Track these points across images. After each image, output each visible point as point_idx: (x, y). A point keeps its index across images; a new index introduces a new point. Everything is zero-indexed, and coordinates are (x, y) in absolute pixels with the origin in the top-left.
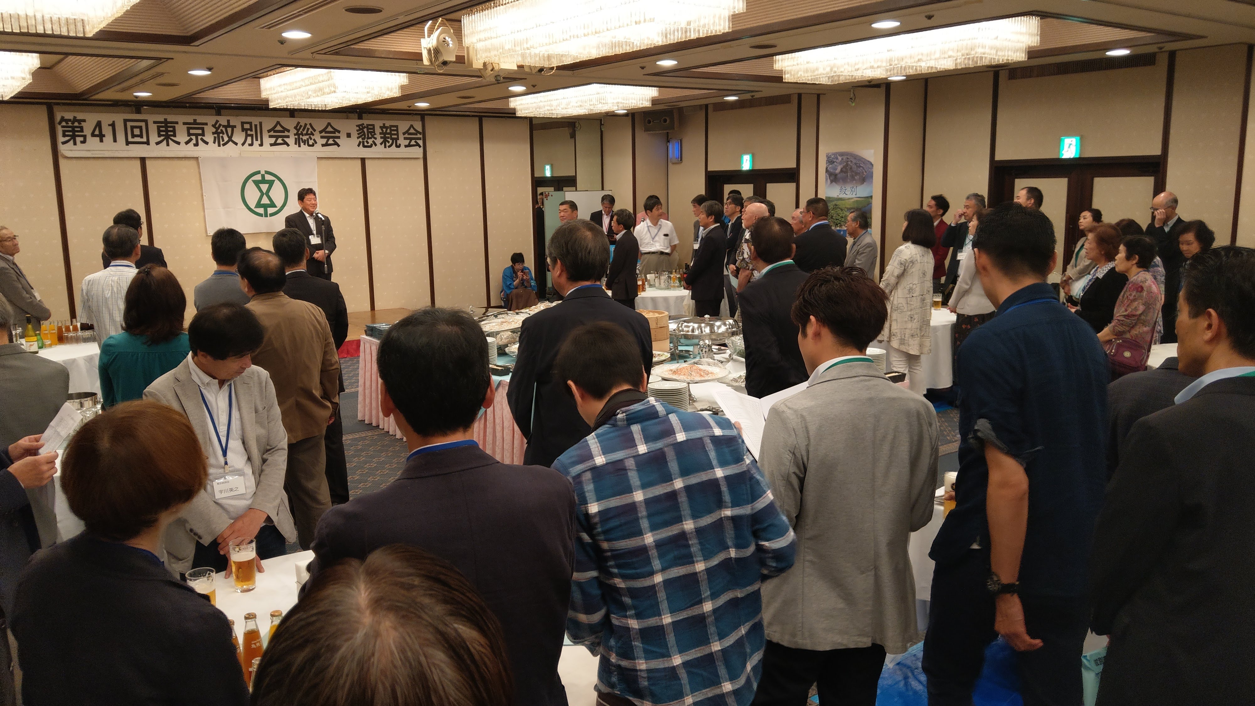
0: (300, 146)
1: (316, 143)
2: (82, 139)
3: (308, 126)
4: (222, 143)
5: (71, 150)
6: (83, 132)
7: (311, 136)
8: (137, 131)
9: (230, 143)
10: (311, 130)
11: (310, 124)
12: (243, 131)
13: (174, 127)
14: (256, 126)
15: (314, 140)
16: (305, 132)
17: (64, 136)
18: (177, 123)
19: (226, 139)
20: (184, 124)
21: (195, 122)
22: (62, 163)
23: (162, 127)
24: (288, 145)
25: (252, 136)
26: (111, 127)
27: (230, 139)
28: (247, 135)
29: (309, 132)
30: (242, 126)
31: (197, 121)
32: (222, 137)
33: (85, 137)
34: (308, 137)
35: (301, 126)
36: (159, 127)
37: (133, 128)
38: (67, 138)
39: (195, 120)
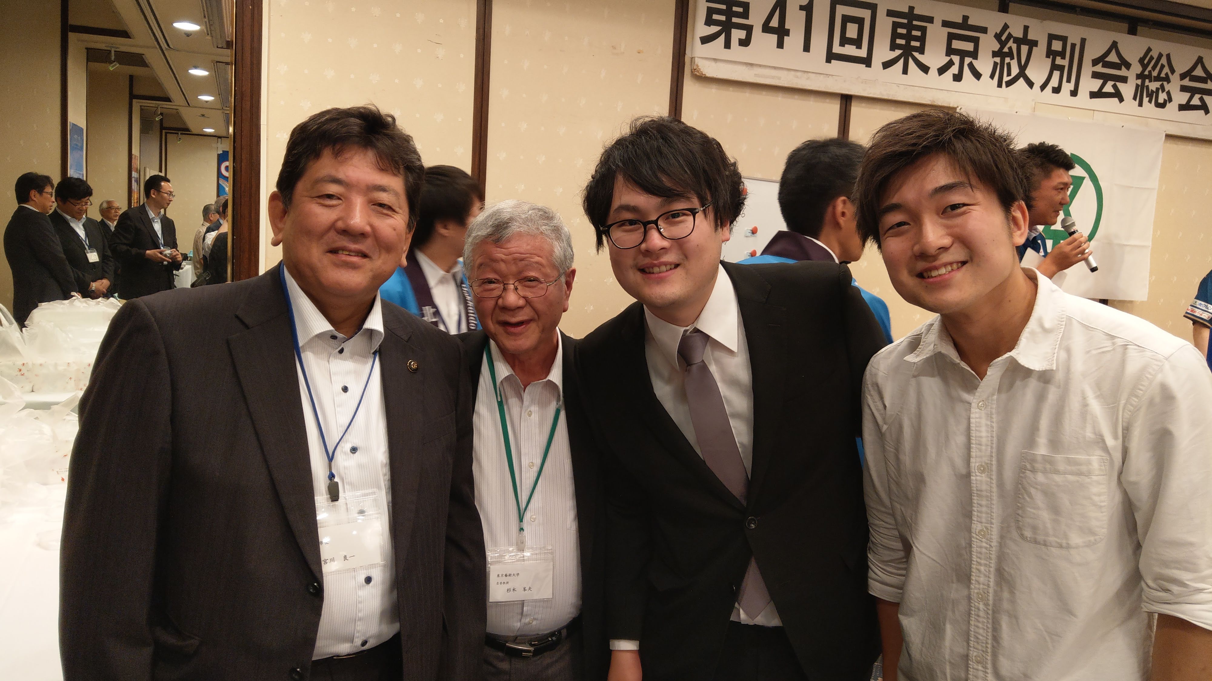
0: (1141, 105)
1: (1170, 100)
2: (742, 34)
3: (1164, 61)
4: (1006, 78)
5: (715, 60)
6: (747, 17)
7: (1165, 83)
8: (852, 31)
9: (1021, 80)
10: (1166, 70)
11: (1168, 56)
12: (1048, 56)
13: (924, 30)
14: (1073, 46)
15: (1169, 93)
16: (1155, 74)
17: (709, 22)
18: (930, 20)
19: (1015, 71)
20: (946, 24)
21: (964, 24)
22: (690, 88)
23: (902, 26)
24: (1121, 100)
25: (1061, 68)
26: (804, 13)
27: (1022, 74)
28: (1054, 67)
29: (1163, 75)
30: (1049, 45)
31: (970, 22)
32: (1009, 65)
33: (749, 29)
34: (1157, 84)
35: (1152, 58)
36: (895, 26)
37: (846, 19)
38: (715, 29)
39: (966, 18)
